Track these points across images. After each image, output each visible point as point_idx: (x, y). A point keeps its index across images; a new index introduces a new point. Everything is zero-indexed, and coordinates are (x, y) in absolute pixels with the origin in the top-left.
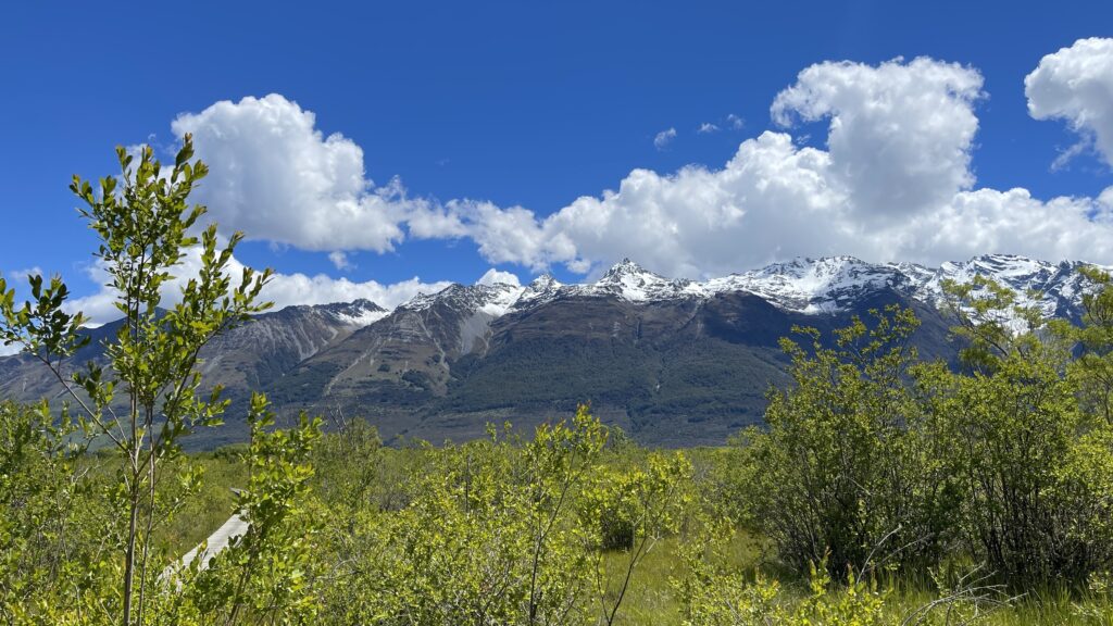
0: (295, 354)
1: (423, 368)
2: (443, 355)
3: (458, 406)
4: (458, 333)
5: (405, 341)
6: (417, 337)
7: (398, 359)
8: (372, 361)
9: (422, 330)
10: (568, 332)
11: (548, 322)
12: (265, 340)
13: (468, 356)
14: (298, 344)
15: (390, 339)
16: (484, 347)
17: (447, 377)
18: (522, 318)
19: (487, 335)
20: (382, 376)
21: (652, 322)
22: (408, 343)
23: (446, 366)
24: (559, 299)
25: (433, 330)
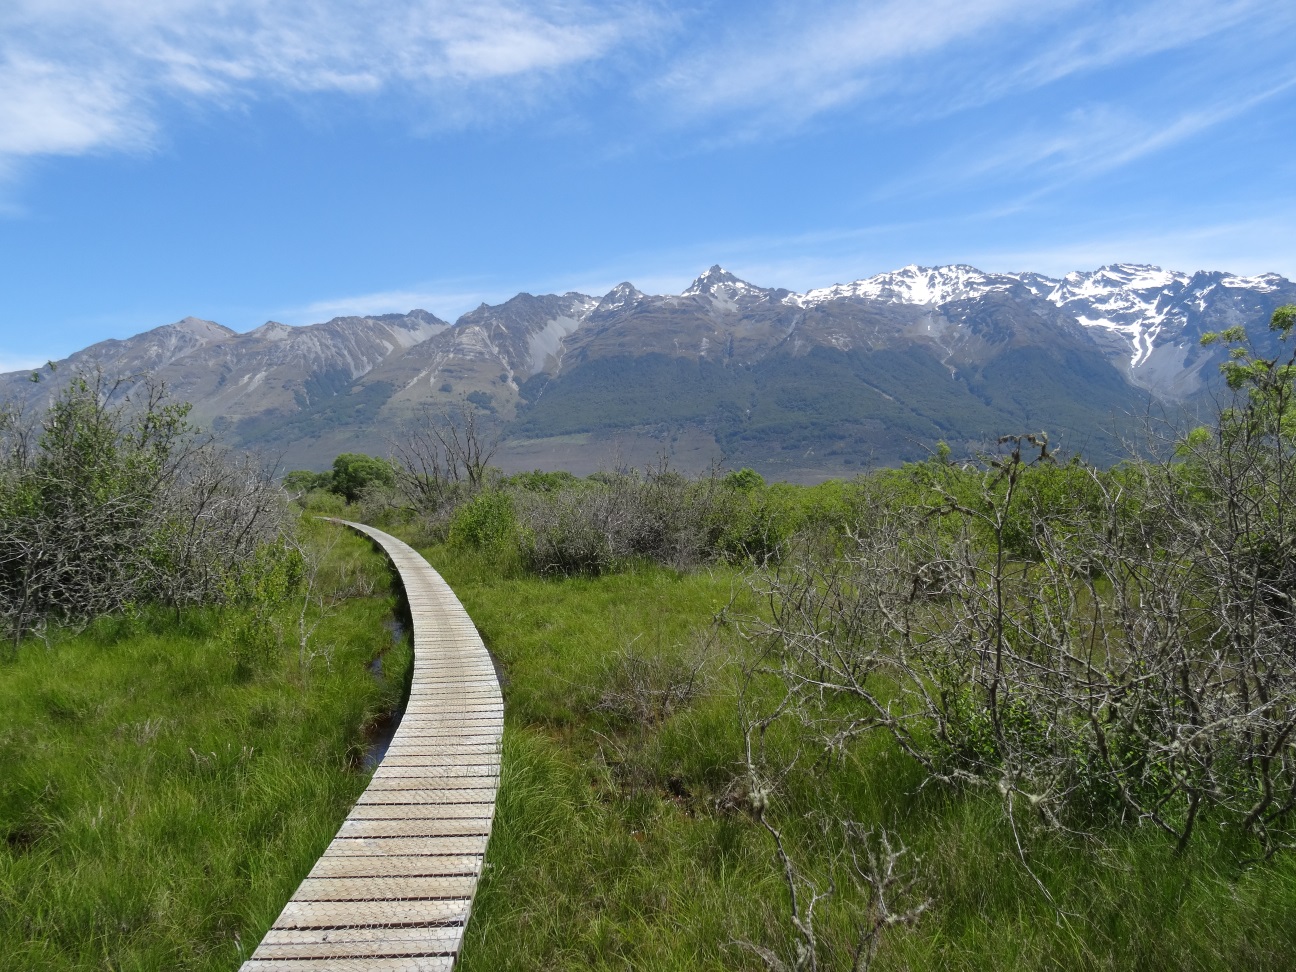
0: (346, 372)
1: (488, 389)
2: (511, 374)
3: (527, 431)
4: (527, 350)
5: (468, 358)
6: (481, 353)
7: (461, 378)
8: (432, 380)
9: (486, 345)
10: (649, 349)
11: (628, 338)
12: (312, 356)
13: (539, 375)
14: (349, 359)
15: (451, 356)
16: (557, 365)
17: (516, 399)
18: (598, 334)
19: (559, 353)
20: (443, 398)
21: (744, 339)
22: (471, 360)
23: (515, 386)
24: (641, 312)
25: (499, 346)
